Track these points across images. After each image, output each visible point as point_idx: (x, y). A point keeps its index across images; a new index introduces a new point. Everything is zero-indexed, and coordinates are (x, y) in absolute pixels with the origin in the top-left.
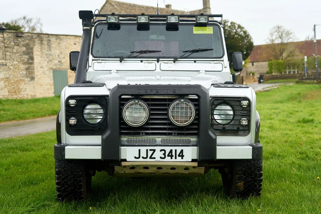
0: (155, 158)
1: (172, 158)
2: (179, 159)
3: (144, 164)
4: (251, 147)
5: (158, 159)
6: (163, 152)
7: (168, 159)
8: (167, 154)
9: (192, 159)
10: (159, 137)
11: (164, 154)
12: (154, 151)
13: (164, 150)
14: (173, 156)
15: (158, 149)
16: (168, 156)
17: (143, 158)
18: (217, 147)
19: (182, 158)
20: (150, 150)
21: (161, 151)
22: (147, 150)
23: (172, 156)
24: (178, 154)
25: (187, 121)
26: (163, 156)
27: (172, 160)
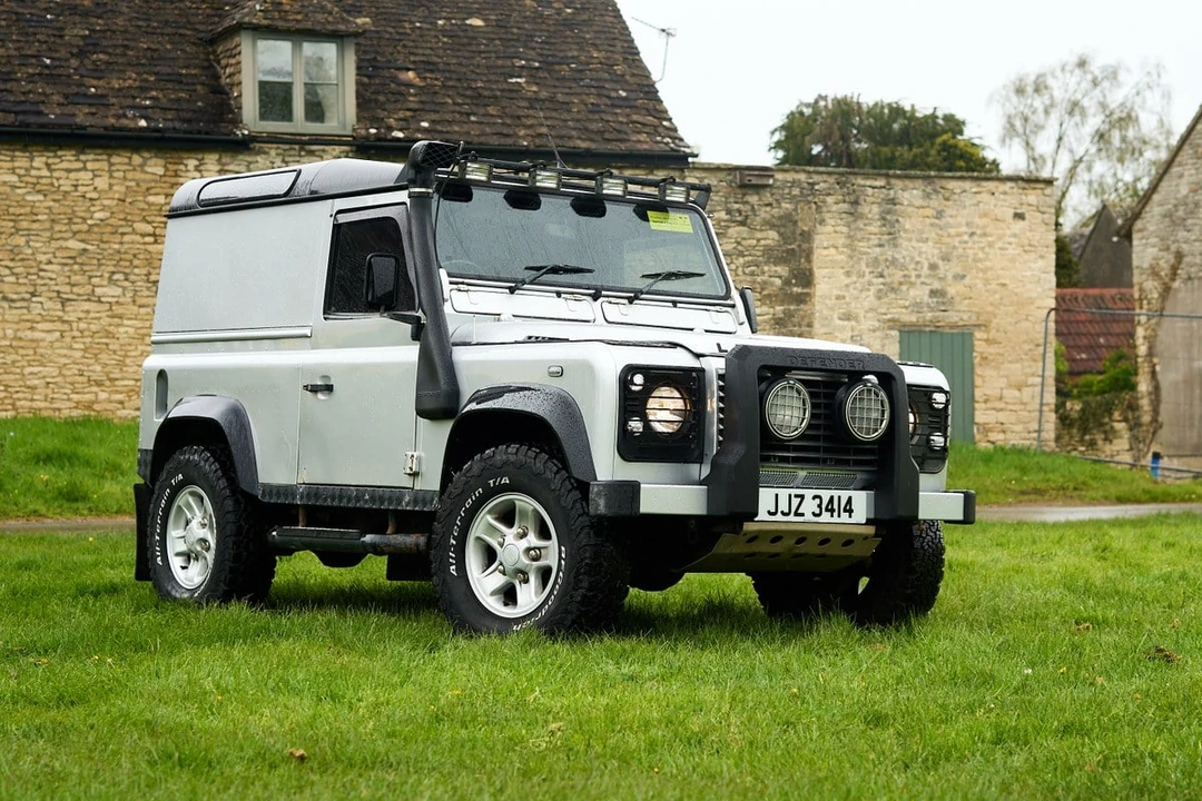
0: (802, 515)
1: (832, 516)
2: (845, 517)
3: (783, 527)
4: (963, 496)
5: (809, 517)
6: (817, 501)
7: (825, 517)
8: (824, 507)
9: (867, 520)
10: (802, 469)
11: (820, 506)
12: (802, 497)
13: (819, 497)
14: (834, 510)
15: (809, 493)
16: (827, 510)
19: (850, 516)
20: (796, 496)
22: (790, 496)
23: (832, 511)
24: (842, 507)
25: (877, 430)
26: (818, 511)
27: (832, 520)
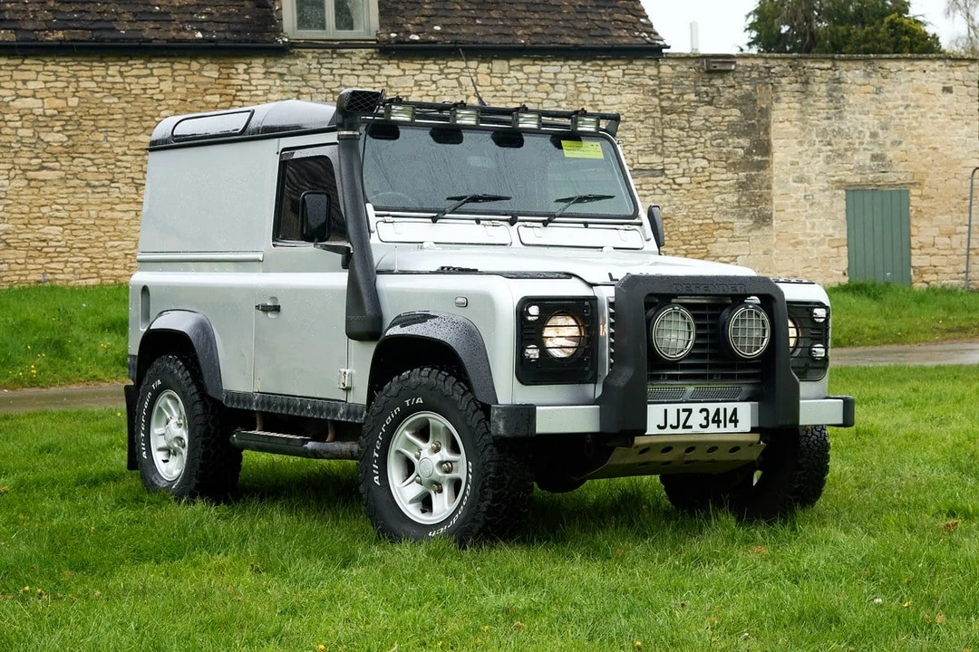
0: (691, 427)
1: (719, 427)
2: (730, 427)
3: (673, 439)
4: (842, 401)
5: (696, 429)
6: (705, 413)
7: (713, 428)
8: (710, 418)
9: (751, 428)
11: (707, 418)
12: (690, 412)
13: (707, 411)
14: (720, 422)
15: (696, 407)
16: (713, 421)
17: (671, 426)
18: (801, 402)
19: (736, 426)
20: (683, 411)
21: (702, 411)
22: (678, 411)
24: (728, 417)
26: (704, 423)
27: (719, 431)
